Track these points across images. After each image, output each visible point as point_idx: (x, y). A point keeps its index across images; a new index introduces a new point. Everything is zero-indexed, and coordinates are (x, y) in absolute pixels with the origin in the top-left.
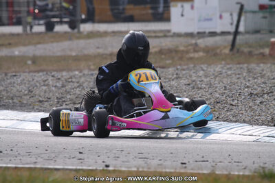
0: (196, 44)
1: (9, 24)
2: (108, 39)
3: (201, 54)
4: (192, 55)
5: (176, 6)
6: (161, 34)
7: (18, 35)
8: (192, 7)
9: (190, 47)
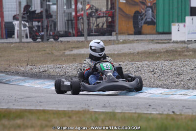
0: (187, 48)
1: (74, 36)
2: (135, 45)
3: (191, 53)
4: (186, 53)
5: (175, 25)
6: (167, 42)
7: (82, 41)
8: (184, 26)
9: (184, 49)
